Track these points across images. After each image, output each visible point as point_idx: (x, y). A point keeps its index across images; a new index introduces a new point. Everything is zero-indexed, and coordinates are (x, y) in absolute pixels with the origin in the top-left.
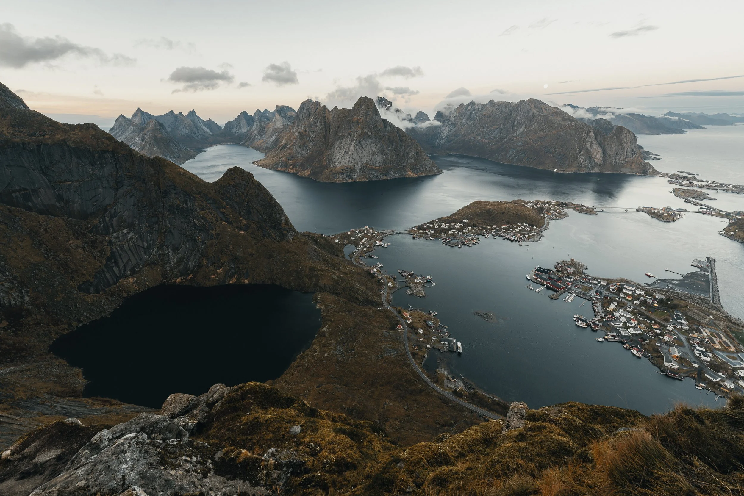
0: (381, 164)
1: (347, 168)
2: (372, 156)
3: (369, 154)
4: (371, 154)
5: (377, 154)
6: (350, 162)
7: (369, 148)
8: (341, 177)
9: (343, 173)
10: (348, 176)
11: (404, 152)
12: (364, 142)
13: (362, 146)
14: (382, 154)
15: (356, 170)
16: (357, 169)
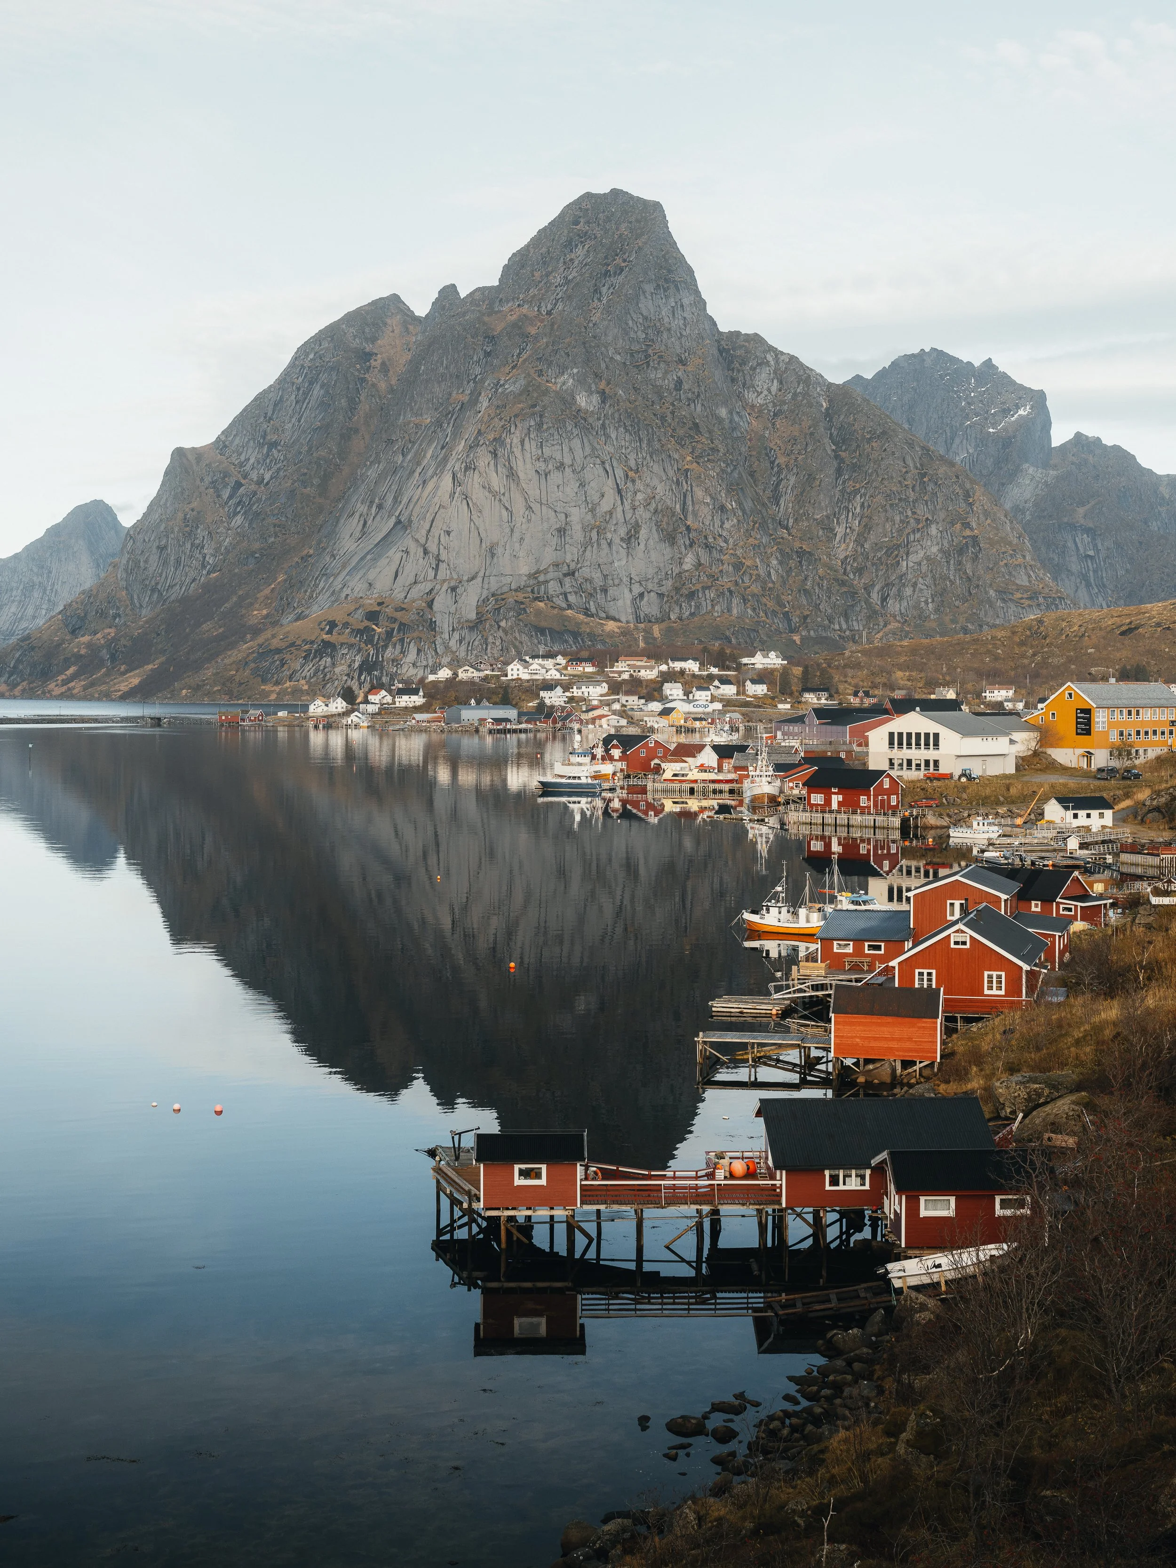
0: (651, 606)
1: (372, 616)
2: (586, 544)
3: (562, 532)
4: (577, 533)
5: (631, 538)
6: (406, 578)
7: (572, 488)
8: (308, 670)
9: (328, 648)
10: (367, 667)
11: (860, 540)
12: (531, 447)
13: (512, 474)
14: (670, 538)
15: (432, 626)
16: (444, 623)
